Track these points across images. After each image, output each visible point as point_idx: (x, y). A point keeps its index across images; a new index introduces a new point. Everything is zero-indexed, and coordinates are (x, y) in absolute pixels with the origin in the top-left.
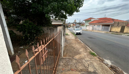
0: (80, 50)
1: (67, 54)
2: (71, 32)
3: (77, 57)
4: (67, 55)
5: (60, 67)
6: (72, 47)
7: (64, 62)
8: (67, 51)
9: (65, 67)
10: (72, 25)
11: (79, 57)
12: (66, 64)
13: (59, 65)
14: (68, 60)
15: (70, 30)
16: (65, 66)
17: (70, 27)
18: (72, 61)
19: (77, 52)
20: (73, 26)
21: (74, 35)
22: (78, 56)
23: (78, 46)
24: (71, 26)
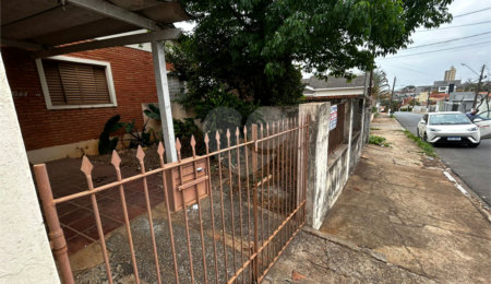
0: (430, 228)
1: (343, 223)
2: (406, 132)
3: (396, 254)
4: (343, 229)
5: (290, 264)
6: (387, 200)
7: (313, 251)
8: (351, 212)
9: (308, 272)
10: (423, 97)
11: (410, 258)
12: (318, 262)
13: (288, 255)
14: (337, 248)
15: (402, 122)
16: (309, 269)
17: (410, 110)
18: (353, 260)
19: (408, 232)
20: (429, 103)
21: (420, 145)
22: (402, 250)
23: (425, 205)
24: (414, 103)
